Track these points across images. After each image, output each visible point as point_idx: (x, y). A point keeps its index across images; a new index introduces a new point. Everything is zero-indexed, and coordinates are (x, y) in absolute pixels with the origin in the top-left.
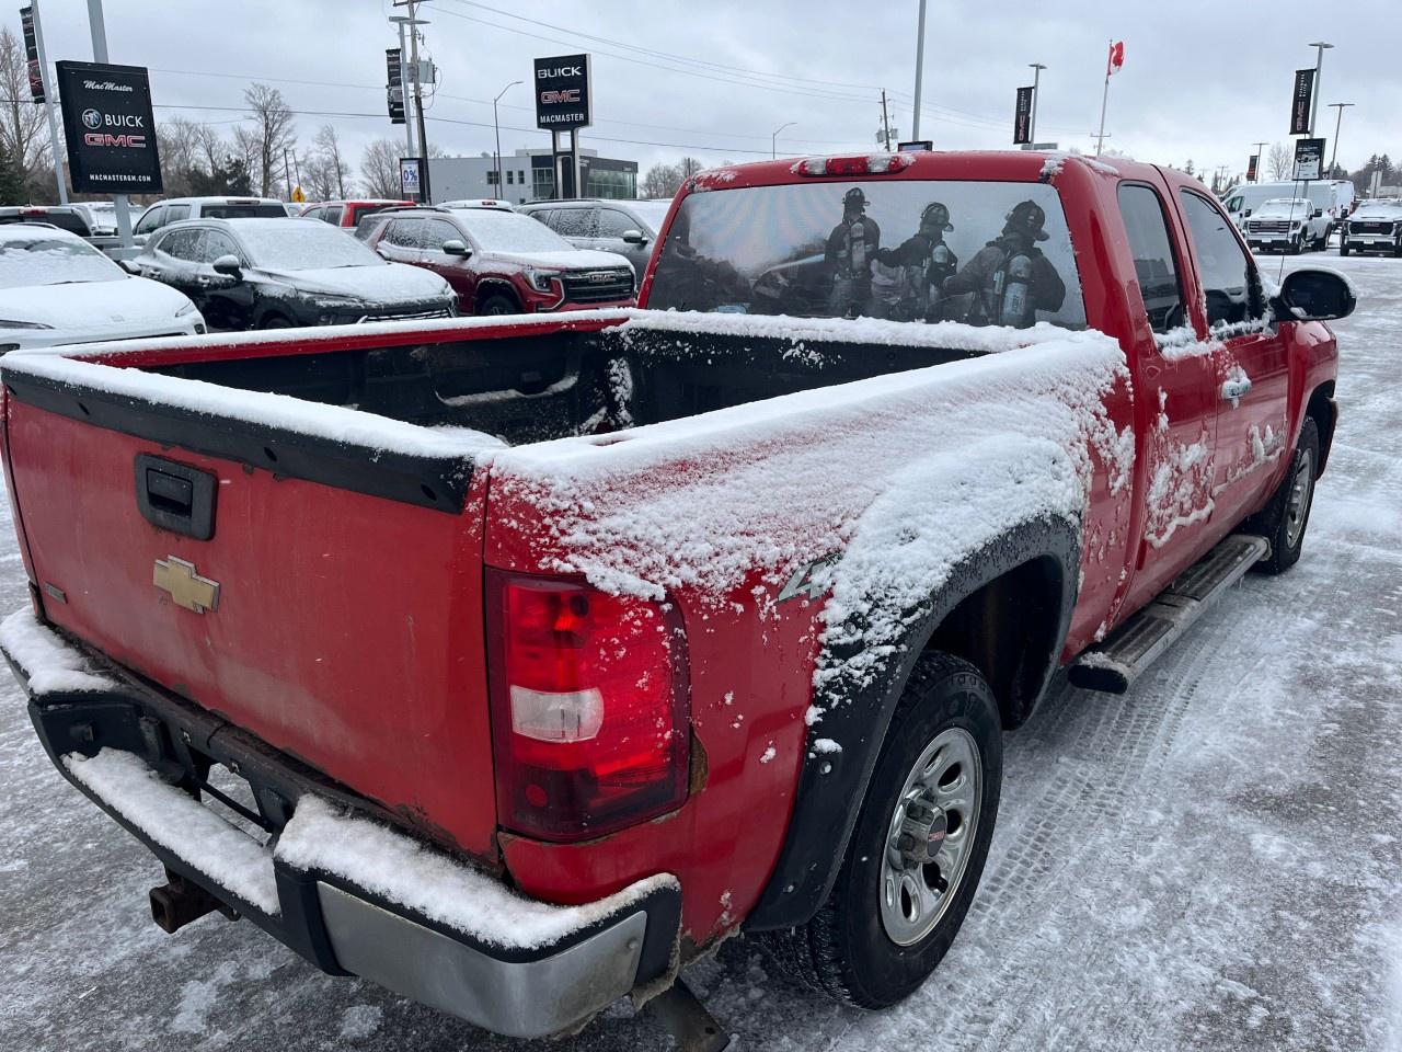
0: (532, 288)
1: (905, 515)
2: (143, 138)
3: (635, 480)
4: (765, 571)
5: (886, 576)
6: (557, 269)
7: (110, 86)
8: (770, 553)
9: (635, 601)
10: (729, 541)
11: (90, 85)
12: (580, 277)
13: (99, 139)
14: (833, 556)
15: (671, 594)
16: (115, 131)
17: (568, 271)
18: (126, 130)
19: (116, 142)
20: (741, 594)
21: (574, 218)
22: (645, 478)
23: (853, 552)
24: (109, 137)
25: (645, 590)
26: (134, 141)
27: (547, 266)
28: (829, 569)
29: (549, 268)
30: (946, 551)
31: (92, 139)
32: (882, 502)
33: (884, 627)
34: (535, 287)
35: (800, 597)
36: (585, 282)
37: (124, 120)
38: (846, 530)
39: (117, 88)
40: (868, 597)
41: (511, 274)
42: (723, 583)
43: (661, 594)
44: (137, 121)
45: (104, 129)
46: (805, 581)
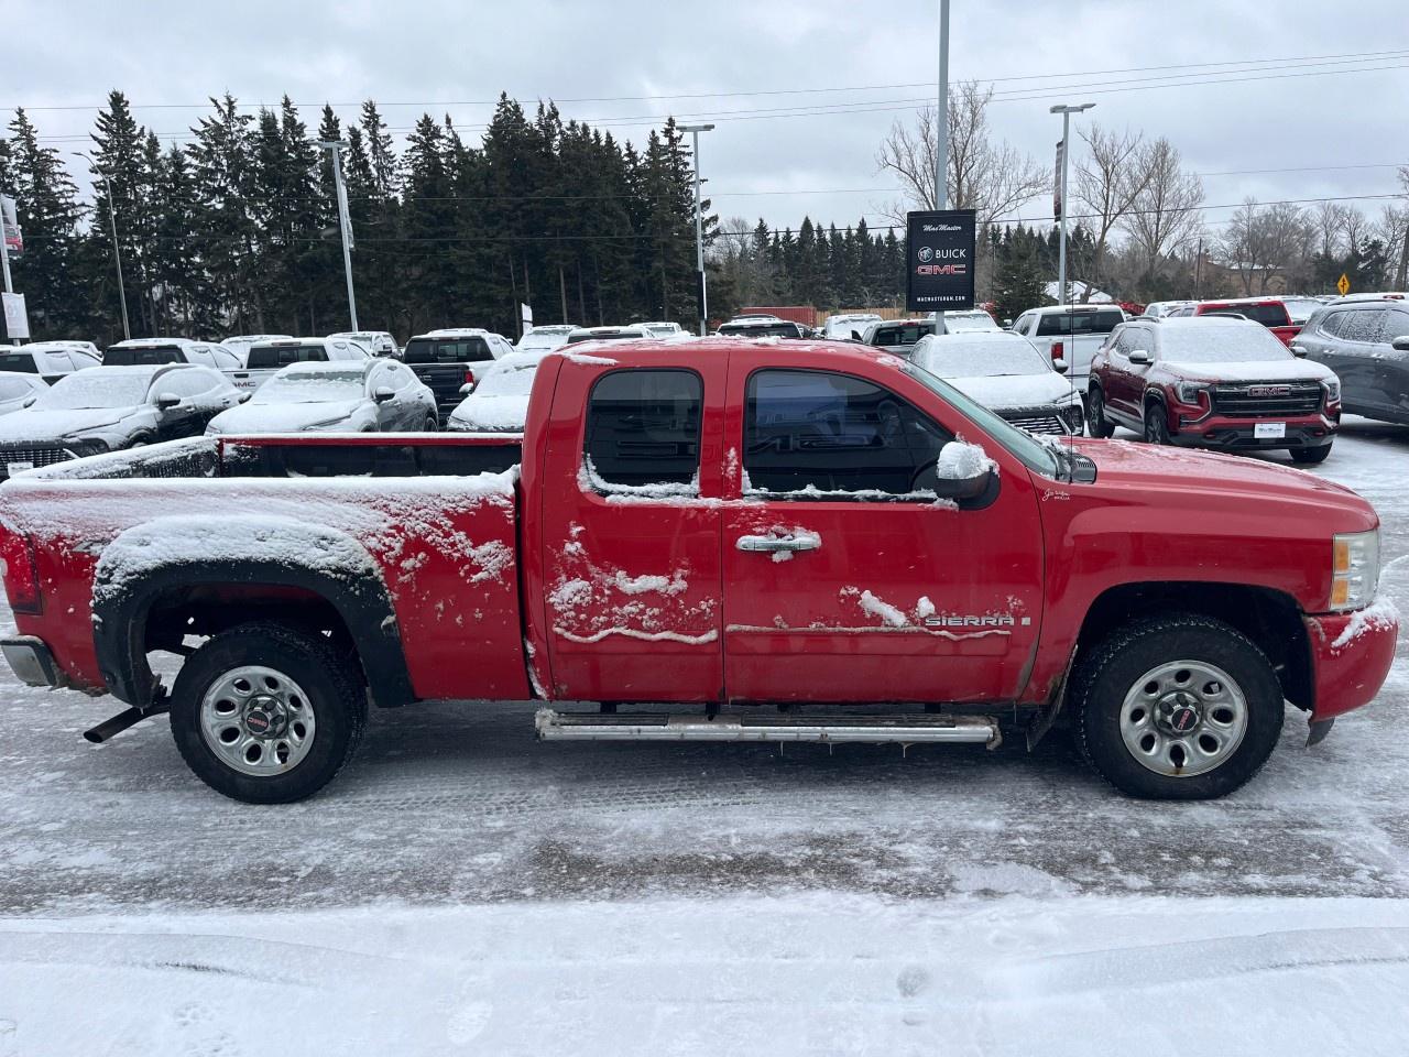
0: (1180, 401)
1: (148, 535)
2: (964, 266)
3: (26, 494)
4: (65, 538)
5: (121, 556)
6: (1206, 381)
7: (943, 228)
8: (68, 531)
9: (14, 534)
10: (50, 523)
11: (928, 228)
12: (1236, 390)
13: (929, 269)
14: (104, 542)
15: (27, 535)
16: (942, 262)
17: (1221, 384)
18: (951, 261)
19: (942, 271)
20: (54, 543)
21: (1363, 318)
22: (30, 494)
23: (114, 543)
24: (937, 267)
25: (18, 531)
26: (956, 269)
27: (1196, 378)
28: (101, 546)
29: (1199, 381)
30: (162, 555)
31: (923, 270)
32: (141, 527)
33: (117, 577)
34: (1182, 398)
35: (84, 554)
36: (1244, 396)
37: (951, 254)
38: (114, 533)
39: (949, 229)
40: (114, 563)
41: (1165, 385)
42: (45, 537)
43: (22, 534)
44: (961, 253)
45: (934, 261)
46: (87, 548)
